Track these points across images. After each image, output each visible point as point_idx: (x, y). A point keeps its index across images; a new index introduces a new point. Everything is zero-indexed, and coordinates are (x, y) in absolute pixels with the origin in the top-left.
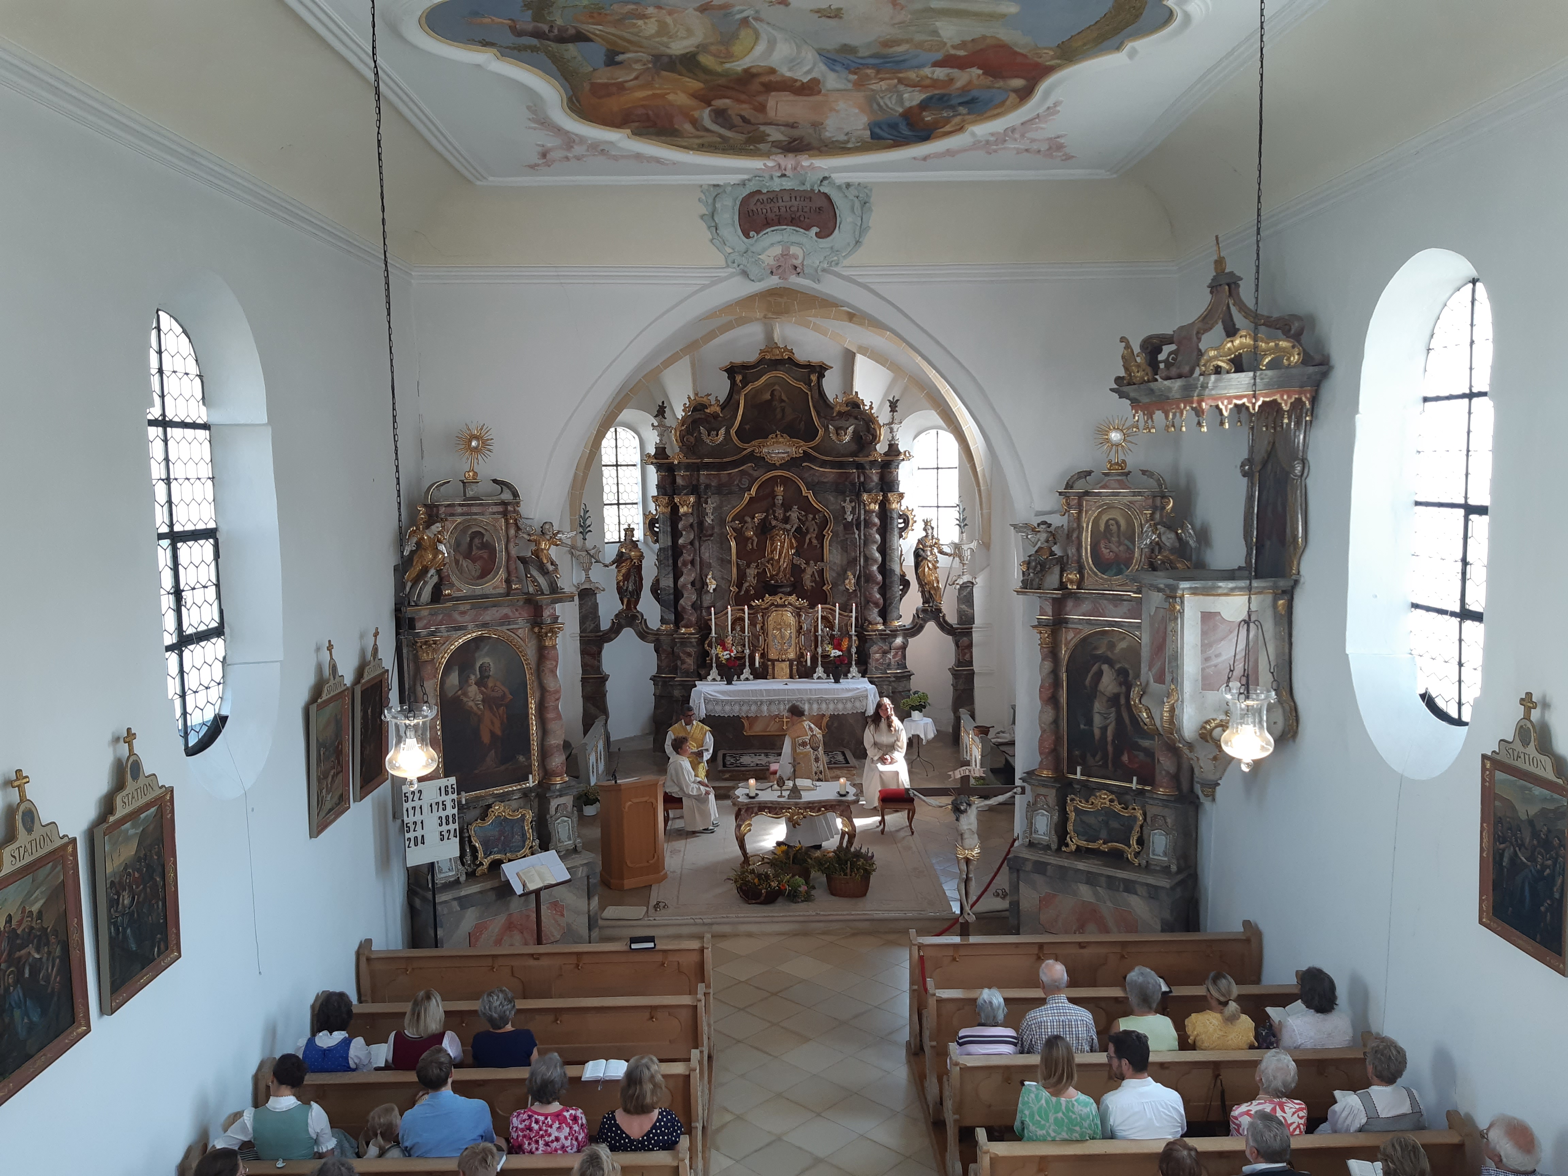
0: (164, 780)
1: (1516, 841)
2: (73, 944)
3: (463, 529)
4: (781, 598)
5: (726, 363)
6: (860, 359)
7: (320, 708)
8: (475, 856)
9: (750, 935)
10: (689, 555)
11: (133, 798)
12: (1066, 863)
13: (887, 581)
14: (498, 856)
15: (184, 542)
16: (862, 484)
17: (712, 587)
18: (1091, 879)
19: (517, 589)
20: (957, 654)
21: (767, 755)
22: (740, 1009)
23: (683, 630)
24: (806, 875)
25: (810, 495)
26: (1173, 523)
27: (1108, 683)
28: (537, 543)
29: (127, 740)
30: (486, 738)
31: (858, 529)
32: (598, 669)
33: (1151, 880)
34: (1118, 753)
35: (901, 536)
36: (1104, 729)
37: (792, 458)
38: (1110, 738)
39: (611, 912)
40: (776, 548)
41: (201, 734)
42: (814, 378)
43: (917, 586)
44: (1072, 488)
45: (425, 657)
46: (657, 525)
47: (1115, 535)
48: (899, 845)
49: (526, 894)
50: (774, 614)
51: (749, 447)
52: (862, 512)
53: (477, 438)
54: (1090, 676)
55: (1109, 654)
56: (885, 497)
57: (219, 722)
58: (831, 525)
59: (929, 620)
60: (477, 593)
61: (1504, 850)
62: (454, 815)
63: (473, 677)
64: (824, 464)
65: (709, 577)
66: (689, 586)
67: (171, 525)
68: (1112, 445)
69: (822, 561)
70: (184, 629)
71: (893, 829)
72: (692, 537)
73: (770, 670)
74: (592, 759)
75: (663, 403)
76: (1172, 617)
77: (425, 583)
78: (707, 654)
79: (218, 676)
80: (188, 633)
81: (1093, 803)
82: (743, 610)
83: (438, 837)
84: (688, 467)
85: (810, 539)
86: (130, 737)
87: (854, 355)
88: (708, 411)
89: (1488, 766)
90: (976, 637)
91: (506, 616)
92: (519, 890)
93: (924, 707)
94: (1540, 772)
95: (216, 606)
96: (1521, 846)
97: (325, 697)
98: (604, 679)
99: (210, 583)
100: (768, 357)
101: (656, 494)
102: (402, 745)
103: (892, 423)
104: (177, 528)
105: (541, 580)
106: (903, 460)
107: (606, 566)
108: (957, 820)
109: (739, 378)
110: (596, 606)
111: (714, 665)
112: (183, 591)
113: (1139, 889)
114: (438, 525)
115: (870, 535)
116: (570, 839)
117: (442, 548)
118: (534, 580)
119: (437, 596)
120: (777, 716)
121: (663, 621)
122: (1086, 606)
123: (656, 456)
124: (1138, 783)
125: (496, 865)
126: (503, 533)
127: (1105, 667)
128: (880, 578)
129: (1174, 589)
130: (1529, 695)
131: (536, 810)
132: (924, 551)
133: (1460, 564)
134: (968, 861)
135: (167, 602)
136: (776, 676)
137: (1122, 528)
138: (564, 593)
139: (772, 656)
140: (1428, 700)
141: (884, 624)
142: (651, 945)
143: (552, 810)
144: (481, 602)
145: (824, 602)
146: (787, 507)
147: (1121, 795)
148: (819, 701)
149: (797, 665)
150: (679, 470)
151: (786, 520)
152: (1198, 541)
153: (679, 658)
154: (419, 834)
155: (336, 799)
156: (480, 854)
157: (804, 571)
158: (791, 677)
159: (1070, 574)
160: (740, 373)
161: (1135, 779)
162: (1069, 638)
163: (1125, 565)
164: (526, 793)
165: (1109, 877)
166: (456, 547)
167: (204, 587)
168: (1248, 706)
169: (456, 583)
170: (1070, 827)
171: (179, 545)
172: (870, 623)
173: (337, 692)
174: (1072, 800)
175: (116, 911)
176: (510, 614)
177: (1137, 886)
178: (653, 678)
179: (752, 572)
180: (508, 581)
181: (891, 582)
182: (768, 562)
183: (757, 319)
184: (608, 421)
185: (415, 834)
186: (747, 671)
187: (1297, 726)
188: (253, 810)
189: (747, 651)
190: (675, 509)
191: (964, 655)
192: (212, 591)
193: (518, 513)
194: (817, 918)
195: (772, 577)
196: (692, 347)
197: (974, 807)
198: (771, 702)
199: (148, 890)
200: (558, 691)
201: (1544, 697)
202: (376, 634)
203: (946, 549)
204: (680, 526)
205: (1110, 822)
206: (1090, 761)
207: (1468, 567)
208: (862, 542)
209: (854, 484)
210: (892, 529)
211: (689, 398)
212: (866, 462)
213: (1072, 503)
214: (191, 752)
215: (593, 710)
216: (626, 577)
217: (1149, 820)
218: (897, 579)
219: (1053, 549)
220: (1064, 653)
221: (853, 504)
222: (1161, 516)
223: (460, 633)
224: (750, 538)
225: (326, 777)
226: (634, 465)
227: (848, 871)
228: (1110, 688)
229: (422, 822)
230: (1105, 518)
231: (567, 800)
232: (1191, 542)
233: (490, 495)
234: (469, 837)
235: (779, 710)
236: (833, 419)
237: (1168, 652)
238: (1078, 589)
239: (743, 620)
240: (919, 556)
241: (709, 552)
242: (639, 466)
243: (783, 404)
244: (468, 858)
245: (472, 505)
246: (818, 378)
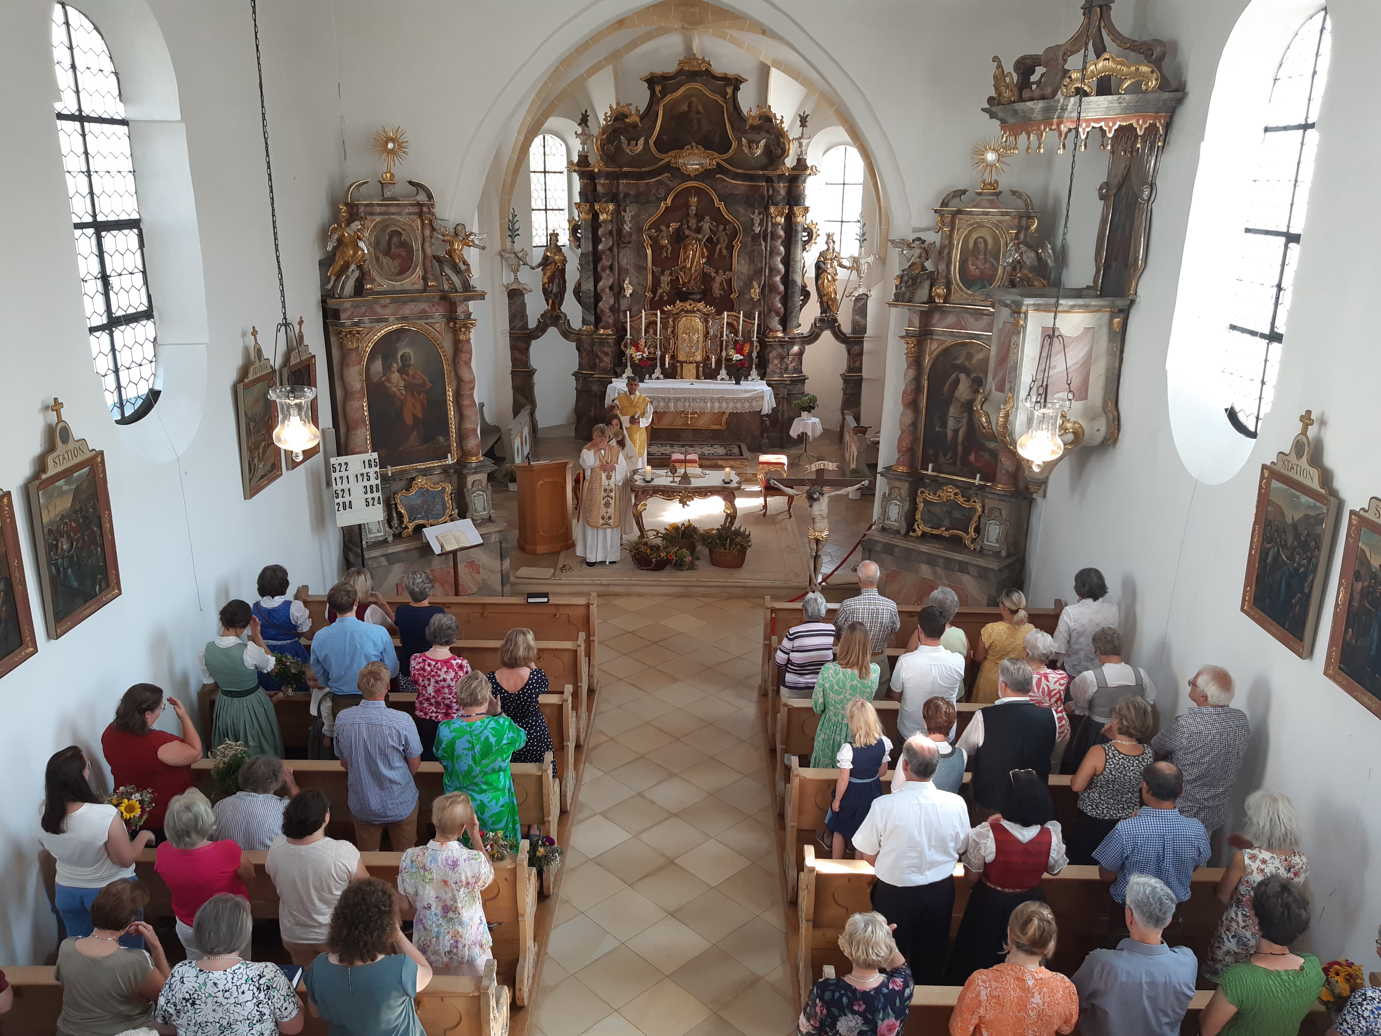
0: (94, 444)
1: (1281, 542)
2: (15, 580)
3: (382, 227)
4: (690, 305)
5: (646, 73)
6: (774, 72)
7: (246, 387)
8: (401, 522)
9: (641, 595)
10: (608, 261)
11: (64, 459)
12: (911, 545)
13: (789, 291)
14: (421, 522)
15: (108, 231)
16: (770, 197)
17: (629, 292)
18: (931, 560)
19: (433, 286)
20: (849, 361)
21: (672, 446)
22: (625, 654)
23: (602, 331)
24: (692, 550)
25: (722, 206)
26: (1035, 244)
27: (963, 390)
28: (451, 244)
29: (54, 408)
30: (409, 420)
31: (765, 240)
32: (526, 363)
33: (981, 562)
34: (966, 453)
35: (804, 249)
36: (956, 431)
37: (706, 170)
38: (960, 439)
39: (524, 571)
40: (688, 257)
41: (137, 406)
42: (729, 90)
43: (817, 297)
44: (947, 206)
45: (349, 345)
46: (579, 231)
47: (982, 253)
48: (777, 526)
49: (444, 554)
50: (684, 319)
51: (667, 157)
52: (770, 224)
53: (392, 140)
54: (948, 383)
55: (967, 363)
56: (791, 210)
57: (154, 395)
58: (740, 236)
59: (825, 329)
60: (397, 288)
61: (1269, 549)
62: (377, 485)
63: (395, 365)
64: (736, 176)
65: (626, 282)
66: (608, 290)
67: (94, 215)
68: (987, 166)
69: (731, 270)
70: (114, 311)
71: (774, 513)
72: (611, 243)
73: (679, 371)
74: (517, 443)
75: (586, 111)
76: (1016, 332)
77: (347, 277)
78: (623, 354)
79: (150, 355)
80: (117, 315)
81: (940, 496)
82: (656, 314)
83: (364, 503)
84: (608, 175)
85: (720, 249)
86: (57, 406)
87: (768, 69)
88: (627, 120)
89: (1266, 475)
90: (867, 346)
91: (424, 311)
92: (437, 551)
93: (813, 408)
94: (1307, 482)
95: (143, 290)
96: (1284, 546)
97: (251, 377)
98: (532, 373)
99: (136, 270)
100: (686, 68)
101: (578, 201)
102: (286, 422)
103: (801, 138)
104: (100, 218)
105: (455, 278)
106: (810, 174)
107: (533, 268)
108: (811, 506)
109: (658, 89)
110: (524, 305)
111: (629, 364)
112: (110, 276)
113: (971, 570)
114: (357, 223)
115: (775, 247)
116: (485, 510)
117: (361, 244)
118: (449, 279)
119: (359, 290)
120: (682, 412)
121: (584, 322)
122: (951, 319)
123: (578, 164)
124: (980, 480)
125: (419, 529)
126: (419, 233)
127: (962, 376)
128: (782, 288)
129: (1019, 304)
130: (1309, 412)
131: (456, 485)
132: (824, 264)
133: (1275, 289)
134: (817, 541)
135: (94, 287)
136: (684, 376)
137: (989, 247)
138: (476, 291)
139: (681, 357)
140: (1232, 415)
141: (784, 330)
142: (545, 600)
143: (469, 485)
144: (400, 297)
145: (731, 309)
146: (700, 217)
147: (965, 490)
148: (720, 400)
149: (703, 367)
150: (600, 178)
151: (699, 230)
152: (1056, 261)
153: (598, 356)
154: (347, 499)
155: (268, 467)
156: (406, 519)
157: (713, 279)
158: (698, 378)
159: (939, 288)
160: (659, 84)
161: (978, 476)
162: (933, 348)
163: (988, 282)
164: (445, 469)
165: (947, 559)
166: (376, 245)
167: (131, 273)
168: (1044, 414)
169: (377, 278)
170: (918, 516)
171: (103, 234)
172: (771, 330)
173: (263, 373)
174: (922, 492)
175: (56, 554)
176: (428, 309)
177: (970, 567)
178: (575, 374)
179: (665, 279)
180: (425, 279)
181: (793, 293)
182: (681, 270)
183: (676, 30)
184: (534, 130)
185: (344, 500)
186: (658, 372)
187: (1118, 435)
188: (186, 473)
189: (659, 353)
190: (595, 216)
191: (855, 362)
192: (139, 277)
193: (433, 214)
194: (697, 584)
195: (684, 284)
196: (614, 57)
197: (826, 496)
198: (677, 399)
199: (86, 538)
200: (473, 381)
201: (1323, 415)
202: (301, 323)
203: (846, 263)
204: (600, 233)
205: (953, 512)
206: (942, 459)
207: (1282, 292)
208: (768, 253)
209: (762, 197)
210: (796, 242)
211: (611, 107)
212: (775, 176)
213: (946, 221)
214: (124, 421)
215: (522, 400)
216: (551, 280)
217: (986, 512)
218: (798, 290)
219: (925, 264)
220: (927, 361)
221: (761, 216)
222: (1025, 236)
223: (382, 324)
224: (666, 246)
225: (257, 448)
226: (561, 173)
227: (728, 546)
228: (965, 395)
229: (349, 490)
230: (974, 236)
231: (483, 477)
232: (1049, 261)
233: (407, 196)
234: (396, 504)
235: (684, 407)
236: (745, 132)
237: (1010, 363)
238: (944, 303)
239: (656, 324)
240: (820, 269)
241: (626, 258)
242: (566, 173)
243: (699, 116)
244: (395, 522)
245: (390, 205)
246: (734, 91)
